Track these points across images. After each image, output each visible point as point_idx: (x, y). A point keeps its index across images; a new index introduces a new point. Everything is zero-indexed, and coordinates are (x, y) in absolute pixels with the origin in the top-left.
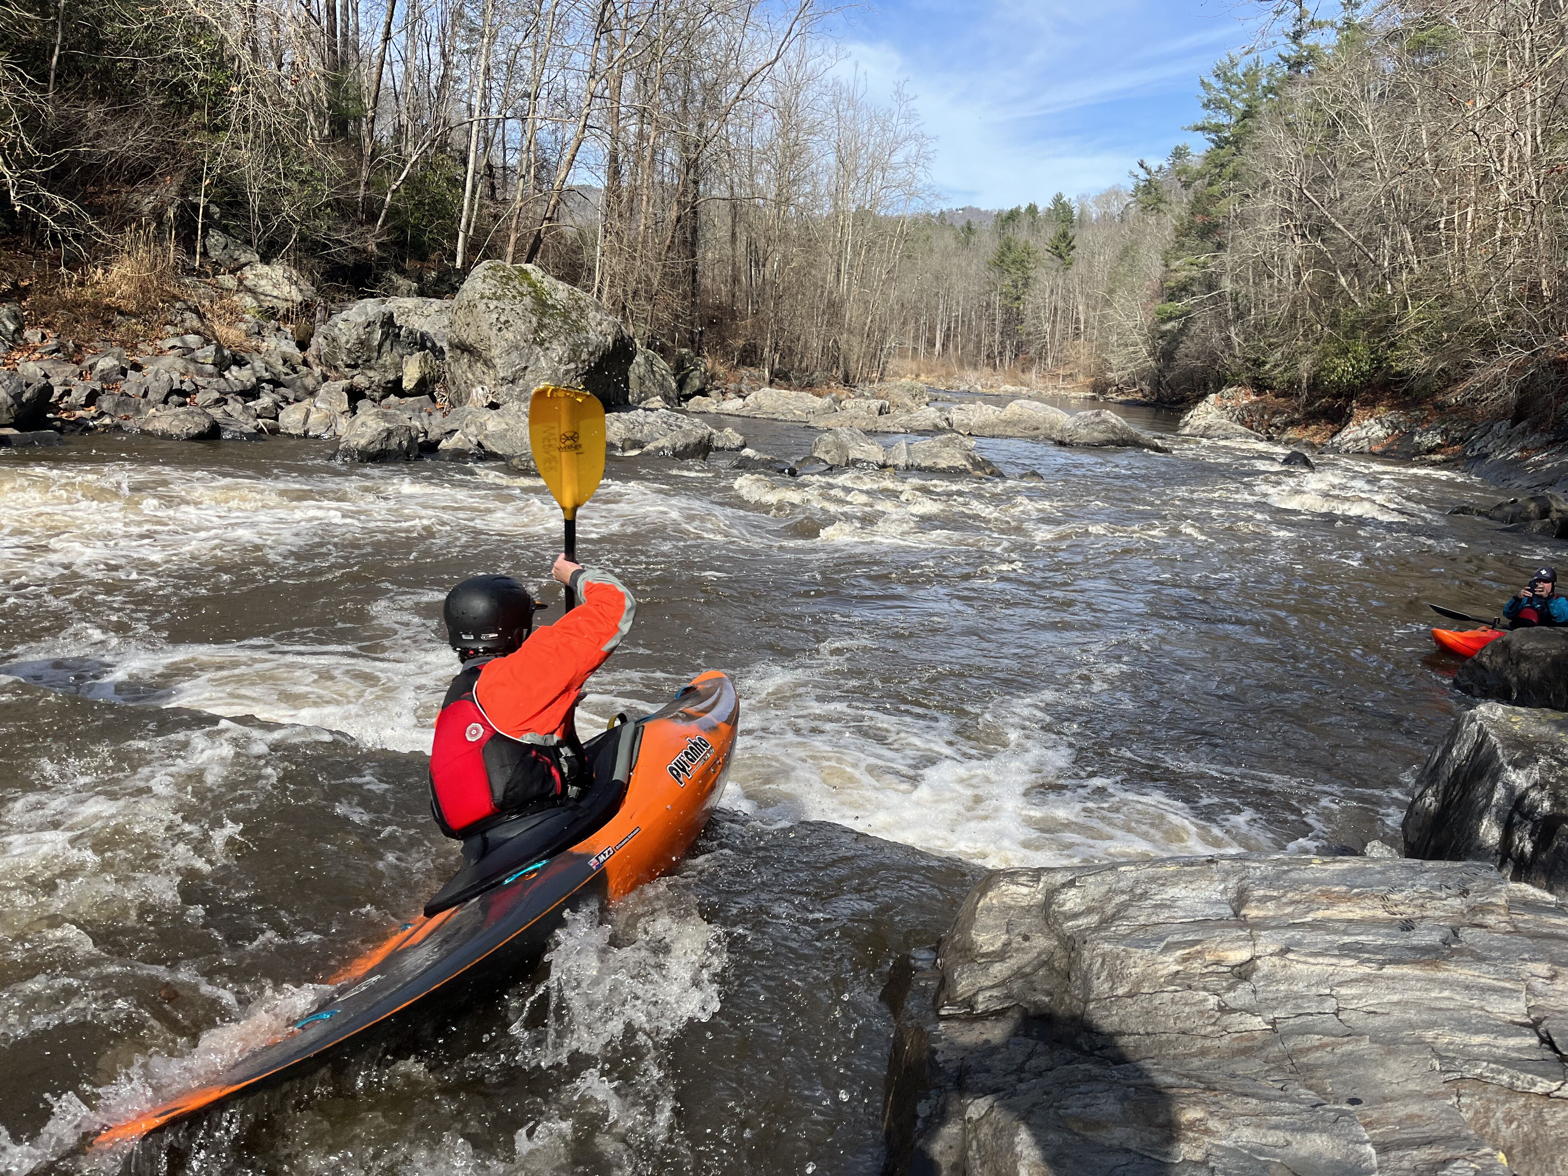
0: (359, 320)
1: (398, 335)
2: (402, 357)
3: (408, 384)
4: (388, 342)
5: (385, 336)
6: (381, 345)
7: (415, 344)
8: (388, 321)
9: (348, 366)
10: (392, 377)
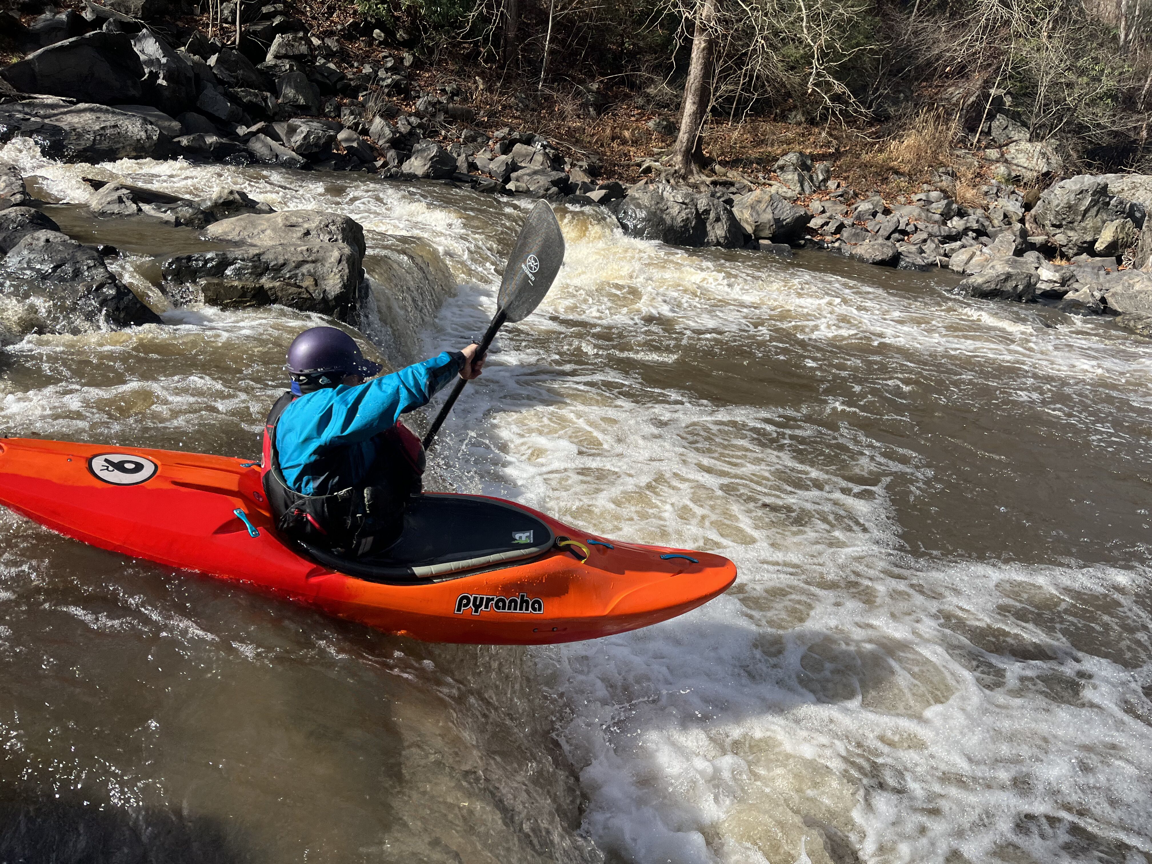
0: (1074, 188)
1: (1108, 203)
2: (1104, 222)
3: (1099, 246)
4: (1096, 208)
5: (1094, 203)
6: (1086, 211)
7: (1123, 212)
8: (1103, 191)
9: (1053, 225)
10: (1089, 238)
